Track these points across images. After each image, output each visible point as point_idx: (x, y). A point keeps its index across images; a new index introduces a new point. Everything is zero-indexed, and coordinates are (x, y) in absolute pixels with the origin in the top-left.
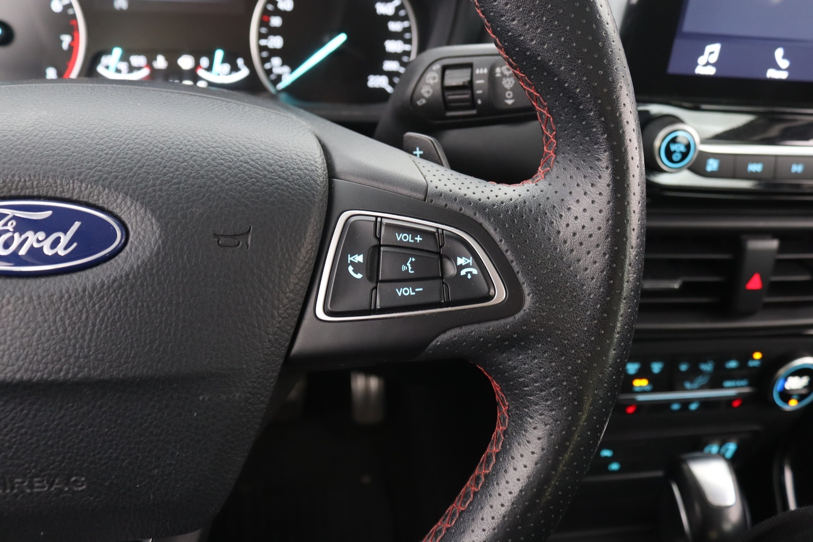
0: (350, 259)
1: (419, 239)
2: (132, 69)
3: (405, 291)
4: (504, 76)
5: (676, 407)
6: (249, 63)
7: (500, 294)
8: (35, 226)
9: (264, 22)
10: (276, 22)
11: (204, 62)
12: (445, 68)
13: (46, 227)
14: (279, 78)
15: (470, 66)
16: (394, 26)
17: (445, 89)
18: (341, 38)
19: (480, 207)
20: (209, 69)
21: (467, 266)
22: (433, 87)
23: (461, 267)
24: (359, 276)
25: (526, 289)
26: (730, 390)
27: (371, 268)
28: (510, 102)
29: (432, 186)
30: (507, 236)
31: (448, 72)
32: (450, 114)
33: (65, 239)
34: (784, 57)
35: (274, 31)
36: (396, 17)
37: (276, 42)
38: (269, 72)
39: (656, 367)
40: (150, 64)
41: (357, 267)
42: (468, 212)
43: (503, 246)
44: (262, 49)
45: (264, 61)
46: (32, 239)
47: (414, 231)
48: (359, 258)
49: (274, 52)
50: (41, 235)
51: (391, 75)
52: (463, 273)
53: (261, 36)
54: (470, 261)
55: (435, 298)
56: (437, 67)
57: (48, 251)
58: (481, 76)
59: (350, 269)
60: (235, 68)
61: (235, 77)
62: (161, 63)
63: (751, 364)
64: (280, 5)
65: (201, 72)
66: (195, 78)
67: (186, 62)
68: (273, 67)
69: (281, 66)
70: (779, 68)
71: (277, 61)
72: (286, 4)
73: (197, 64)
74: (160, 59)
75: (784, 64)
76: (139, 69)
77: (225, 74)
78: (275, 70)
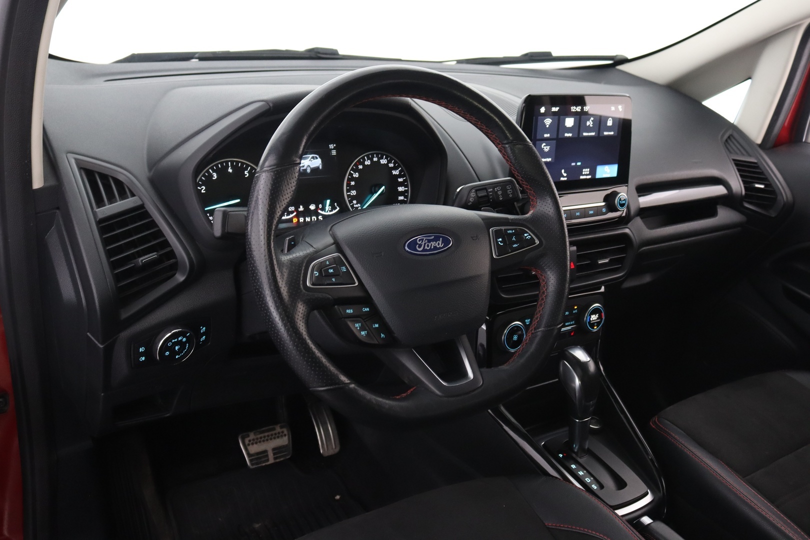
2: (289, 213)
3: (515, 246)
7: (537, 242)
9: (348, 184)
10: (353, 183)
11: (320, 206)
14: (356, 209)
15: (486, 189)
16: (400, 180)
17: (479, 198)
18: (383, 188)
20: (323, 209)
21: (528, 236)
22: (474, 197)
23: (526, 237)
24: (502, 244)
25: (543, 240)
26: (569, 327)
27: (505, 241)
28: (501, 199)
31: (478, 192)
32: (481, 206)
33: (440, 243)
34: (565, 172)
35: (353, 188)
36: (400, 176)
37: (354, 193)
38: (352, 207)
40: (296, 210)
42: (521, 223)
43: (533, 230)
44: (349, 196)
45: (351, 202)
46: (433, 244)
47: (512, 230)
48: (500, 240)
49: (354, 198)
53: (348, 191)
54: (527, 234)
55: (523, 246)
58: (491, 192)
60: (333, 208)
61: (334, 212)
62: (301, 209)
63: (574, 312)
64: (354, 176)
65: (320, 211)
66: (317, 214)
67: (312, 207)
68: (353, 204)
69: (357, 204)
70: (564, 177)
71: (355, 202)
72: (356, 175)
73: (317, 207)
74: (301, 207)
75: (565, 175)
76: (292, 212)
77: (330, 211)
78: (355, 206)
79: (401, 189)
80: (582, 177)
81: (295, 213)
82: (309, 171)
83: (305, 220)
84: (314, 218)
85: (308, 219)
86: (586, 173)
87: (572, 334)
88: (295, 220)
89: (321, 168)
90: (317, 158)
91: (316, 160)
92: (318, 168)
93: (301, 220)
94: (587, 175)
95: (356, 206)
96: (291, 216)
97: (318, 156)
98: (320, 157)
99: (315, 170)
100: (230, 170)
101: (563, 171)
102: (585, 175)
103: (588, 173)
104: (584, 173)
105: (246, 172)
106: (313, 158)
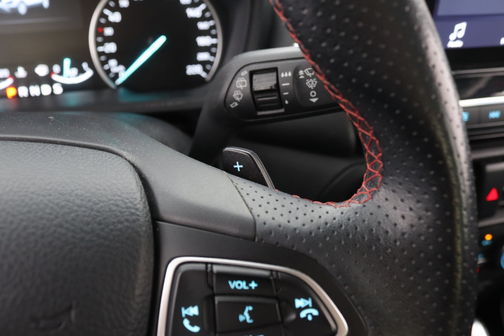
0: (184, 312)
1: (253, 285)
4: (307, 77)
6: (91, 66)
7: (342, 330)
9: (99, 33)
10: (109, 31)
11: (56, 68)
12: (252, 74)
14: (117, 76)
15: (275, 70)
16: (203, 26)
17: (254, 93)
18: (162, 40)
19: (312, 241)
20: (61, 73)
21: (307, 307)
22: (242, 91)
23: (301, 309)
28: (314, 100)
29: (259, 221)
31: (255, 77)
32: (260, 113)
35: (108, 39)
36: (203, 19)
37: (111, 48)
38: (108, 72)
40: (12, 75)
41: (193, 320)
42: (302, 248)
43: (341, 281)
44: (100, 54)
45: (103, 63)
48: (194, 311)
49: (110, 56)
51: (204, 64)
52: (303, 314)
53: (98, 44)
54: (309, 301)
56: (245, 73)
58: (286, 80)
59: (186, 323)
60: (81, 71)
61: (82, 78)
62: (21, 73)
64: (111, 18)
65: (55, 77)
66: (51, 82)
67: (42, 70)
68: (110, 67)
69: (117, 66)
71: (112, 63)
72: (116, 17)
73: (51, 71)
74: (20, 70)
76: (5, 79)
77: (75, 77)
78: (113, 69)
79: (202, 41)
81: (10, 80)
82: (22, 11)
83: (29, 92)
84: (46, 90)
85: (35, 91)
88: (11, 92)
89: (47, 5)
93: (23, 91)
95: (116, 70)
96: (4, 85)
99: (35, 10)
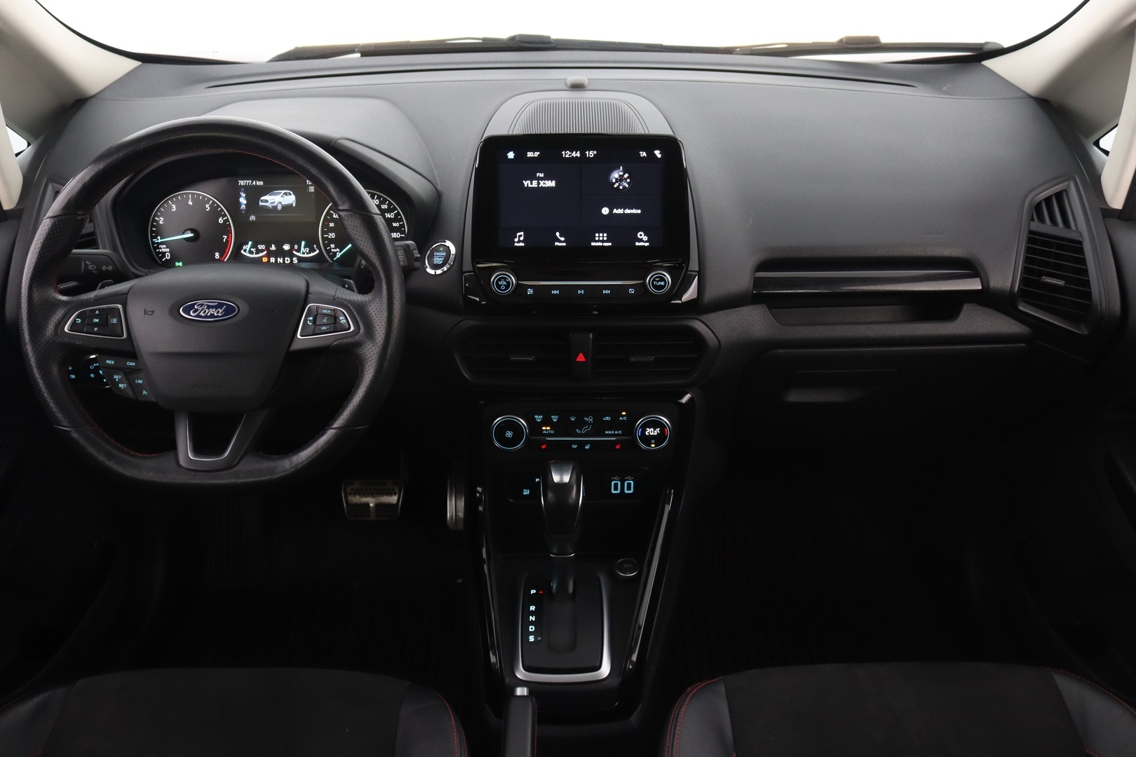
0: (309, 319)
1: (330, 312)
2: (258, 251)
3: (324, 328)
5: (575, 446)
6: (319, 247)
7: (352, 329)
8: (212, 307)
9: (325, 225)
10: (332, 225)
11: (296, 247)
13: (216, 307)
14: (335, 254)
16: (394, 225)
19: (350, 302)
20: (299, 250)
21: (343, 320)
23: (341, 320)
24: (311, 324)
25: (361, 326)
26: (611, 436)
27: (314, 321)
29: (337, 296)
30: (356, 310)
33: (220, 311)
34: (561, 236)
35: (331, 230)
37: (332, 235)
38: (329, 252)
39: (555, 418)
40: (267, 248)
41: (310, 321)
42: (346, 303)
43: (355, 313)
44: (325, 239)
45: (325, 247)
46: (212, 311)
47: (328, 309)
48: (311, 318)
49: (331, 241)
50: (214, 310)
52: (342, 322)
53: (324, 233)
54: (344, 318)
55: (332, 330)
57: (215, 314)
60: (312, 250)
61: (312, 254)
62: (273, 248)
63: (621, 418)
64: (334, 216)
65: (294, 252)
66: (292, 256)
67: (286, 247)
68: (331, 248)
69: (335, 248)
70: (560, 241)
71: (333, 246)
73: (292, 248)
74: (273, 246)
75: (563, 239)
76: (262, 251)
77: (307, 253)
78: (332, 250)
80: (593, 244)
81: (265, 252)
82: (279, 208)
83: (276, 261)
84: (288, 260)
85: (280, 260)
86: (601, 239)
87: (618, 447)
88: (265, 260)
89: (294, 205)
90: (290, 194)
91: (289, 197)
92: (292, 204)
93: (273, 260)
94: (603, 241)
95: (335, 250)
96: (261, 255)
97: (292, 193)
98: (294, 194)
99: (287, 208)
100: (190, 203)
101: (558, 234)
102: (599, 241)
103: (605, 239)
104: (597, 239)
105: (207, 206)
106: (285, 194)
